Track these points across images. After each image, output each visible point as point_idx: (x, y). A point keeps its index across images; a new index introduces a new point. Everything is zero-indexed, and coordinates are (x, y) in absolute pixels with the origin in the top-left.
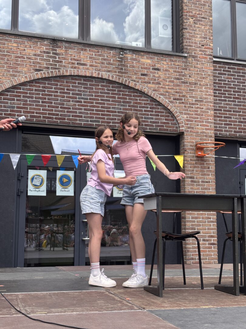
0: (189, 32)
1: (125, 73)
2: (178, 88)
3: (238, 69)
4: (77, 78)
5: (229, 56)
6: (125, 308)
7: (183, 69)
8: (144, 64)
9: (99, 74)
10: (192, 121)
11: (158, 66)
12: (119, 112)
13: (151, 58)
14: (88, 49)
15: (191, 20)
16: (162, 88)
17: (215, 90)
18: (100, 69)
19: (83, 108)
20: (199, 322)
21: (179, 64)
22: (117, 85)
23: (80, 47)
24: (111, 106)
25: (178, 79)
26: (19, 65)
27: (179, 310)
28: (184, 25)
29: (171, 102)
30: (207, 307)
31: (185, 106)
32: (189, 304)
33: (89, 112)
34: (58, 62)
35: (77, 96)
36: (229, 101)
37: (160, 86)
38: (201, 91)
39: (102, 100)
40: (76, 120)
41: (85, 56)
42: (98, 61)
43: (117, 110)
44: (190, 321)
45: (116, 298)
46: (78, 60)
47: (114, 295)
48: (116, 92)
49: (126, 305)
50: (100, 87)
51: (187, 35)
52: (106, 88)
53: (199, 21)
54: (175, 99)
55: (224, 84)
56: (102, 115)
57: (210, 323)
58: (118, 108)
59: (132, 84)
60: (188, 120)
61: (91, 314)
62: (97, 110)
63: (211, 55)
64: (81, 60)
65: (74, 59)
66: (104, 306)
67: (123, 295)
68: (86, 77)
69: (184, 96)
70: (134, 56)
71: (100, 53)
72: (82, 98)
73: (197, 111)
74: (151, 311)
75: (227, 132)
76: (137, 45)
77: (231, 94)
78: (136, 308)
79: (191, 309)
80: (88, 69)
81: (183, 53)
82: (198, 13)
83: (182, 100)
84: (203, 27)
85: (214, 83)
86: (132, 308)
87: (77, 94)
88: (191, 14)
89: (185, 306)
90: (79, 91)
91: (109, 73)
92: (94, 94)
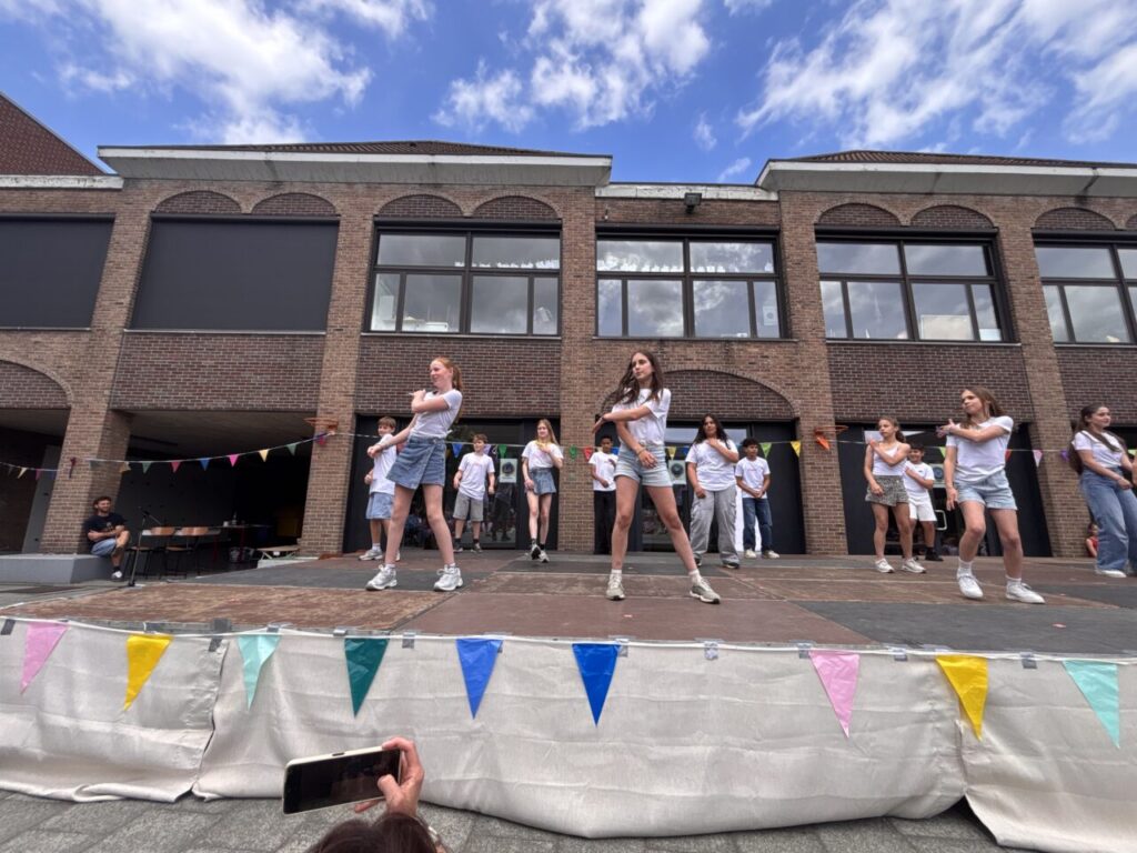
0: (797, 318)
1: (733, 364)
2: (789, 373)
3: (856, 349)
4: (684, 372)
5: (845, 337)
6: (761, 596)
7: (794, 354)
8: (751, 353)
9: (706, 367)
10: (807, 406)
13: (758, 347)
14: (694, 345)
15: (799, 306)
16: (772, 374)
17: (830, 372)
18: (707, 362)
19: (692, 399)
21: (790, 349)
22: (725, 376)
23: (686, 344)
24: (720, 396)
25: (788, 364)
28: (791, 311)
29: (784, 388)
31: (799, 391)
33: (698, 403)
35: (686, 390)
36: (849, 382)
38: (815, 375)
41: (691, 352)
42: (704, 355)
45: (749, 586)
47: (744, 582)
48: (724, 382)
50: (708, 379)
51: (795, 321)
52: (713, 380)
54: (787, 384)
56: (711, 405)
57: (866, 618)
58: (727, 398)
60: (803, 405)
63: (824, 338)
64: (687, 356)
65: (681, 355)
66: (739, 594)
68: (692, 371)
69: (796, 381)
70: (741, 347)
71: (706, 348)
72: (691, 391)
73: (812, 395)
76: (743, 336)
77: (850, 376)
78: (773, 597)
80: (694, 363)
81: (792, 338)
83: (794, 384)
84: (812, 311)
85: (830, 365)
87: (686, 387)
90: (687, 384)
91: (716, 365)
92: (702, 386)
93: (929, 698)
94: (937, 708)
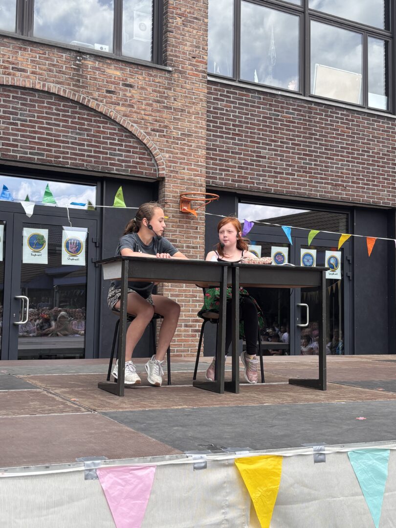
0: (175, 37)
1: (83, 87)
2: (158, 114)
3: (240, 94)
4: (12, 89)
5: (230, 75)
6: (68, 409)
7: (166, 89)
8: (110, 77)
9: (44, 85)
10: (175, 162)
11: (130, 81)
12: (72, 143)
13: (121, 69)
14: (29, 48)
15: (179, 21)
16: (136, 112)
17: (208, 121)
18: (46, 79)
19: (20, 133)
20: (167, 425)
21: (160, 80)
22: (70, 104)
23: (19, 44)
24: (62, 134)
25: (158, 102)
27: (143, 411)
28: (169, 25)
29: (148, 134)
30: (180, 407)
31: (167, 141)
32: (157, 404)
33: (28, 140)
35: (11, 116)
36: (227, 138)
37: (134, 110)
38: (189, 122)
39: (48, 124)
40: (9, 150)
41: (25, 58)
42: (44, 67)
43: (70, 140)
44: (154, 424)
45: (57, 398)
46: (13, 64)
47: (54, 394)
48: (70, 114)
49: (70, 407)
50: (45, 105)
51: (172, 41)
52: (54, 107)
53: (190, 22)
54: (153, 130)
55: (221, 114)
56: (48, 145)
57: (181, 426)
58: (71, 138)
59: (92, 104)
60: (170, 161)
61: (19, 418)
62: (39, 138)
63: (204, 72)
64: (18, 63)
65: (8, 61)
66: (39, 408)
67: (67, 395)
68: (24, 88)
69: (166, 127)
70: (97, 64)
71: (47, 56)
72: (19, 120)
73: (183, 149)
74: (105, 414)
75: (223, 181)
76: (102, 48)
77: (230, 129)
78: (83, 409)
79: (158, 409)
80: (28, 77)
81: (166, 65)
82: (188, 10)
83: (163, 131)
84: (195, 32)
85: (208, 111)
86: (77, 410)
87: (11, 113)
88: (179, 11)
89: (150, 407)
90: (13, 108)
91: (59, 86)
92: (36, 114)
93: (222, 508)
94: (228, 516)
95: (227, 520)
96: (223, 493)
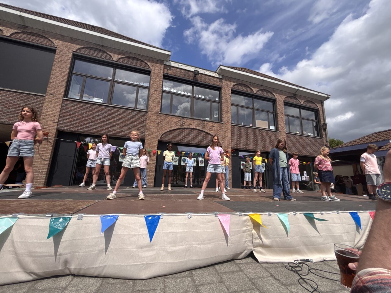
0: (224, 116)
1: (204, 127)
3: (239, 127)
4: (189, 129)
7: (222, 127)
8: (210, 125)
9: (196, 128)
13: (212, 123)
22: (201, 131)
23: (191, 119)
24: (200, 138)
25: (220, 130)
26: (172, 124)
28: (222, 113)
33: (193, 139)
34: (184, 124)
36: (236, 137)
37: (215, 132)
38: (227, 134)
39: (197, 135)
42: (196, 124)
50: (196, 131)
55: (235, 132)
56: (197, 140)
59: (206, 131)
63: (231, 123)
64: (190, 123)
69: (222, 135)
70: (207, 122)
71: (197, 121)
72: (191, 135)
73: (226, 140)
76: (208, 119)
80: (193, 126)
81: (222, 122)
82: (227, 110)
84: (228, 114)
85: (231, 131)
90: (189, 132)
91: (199, 127)
92: (194, 134)
93: (246, 226)
94: (248, 228)
95: (248, 229)
96: (247, 222)
